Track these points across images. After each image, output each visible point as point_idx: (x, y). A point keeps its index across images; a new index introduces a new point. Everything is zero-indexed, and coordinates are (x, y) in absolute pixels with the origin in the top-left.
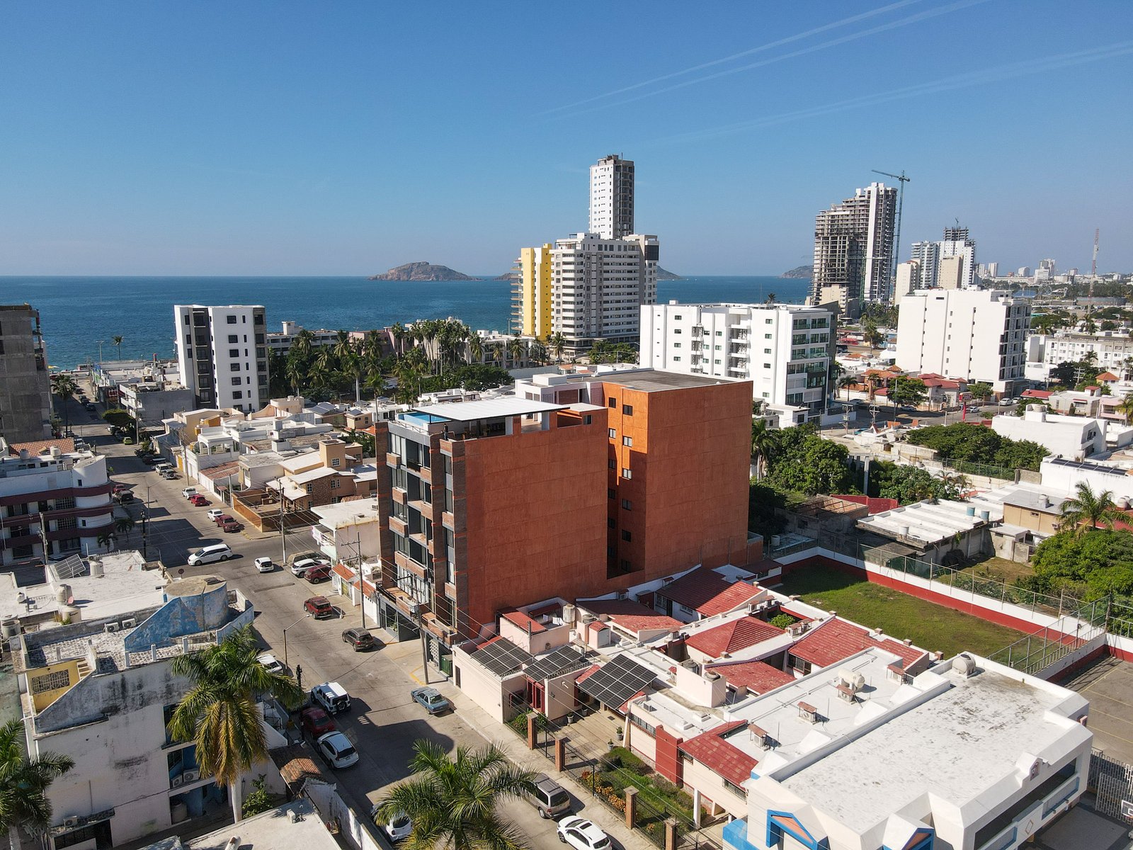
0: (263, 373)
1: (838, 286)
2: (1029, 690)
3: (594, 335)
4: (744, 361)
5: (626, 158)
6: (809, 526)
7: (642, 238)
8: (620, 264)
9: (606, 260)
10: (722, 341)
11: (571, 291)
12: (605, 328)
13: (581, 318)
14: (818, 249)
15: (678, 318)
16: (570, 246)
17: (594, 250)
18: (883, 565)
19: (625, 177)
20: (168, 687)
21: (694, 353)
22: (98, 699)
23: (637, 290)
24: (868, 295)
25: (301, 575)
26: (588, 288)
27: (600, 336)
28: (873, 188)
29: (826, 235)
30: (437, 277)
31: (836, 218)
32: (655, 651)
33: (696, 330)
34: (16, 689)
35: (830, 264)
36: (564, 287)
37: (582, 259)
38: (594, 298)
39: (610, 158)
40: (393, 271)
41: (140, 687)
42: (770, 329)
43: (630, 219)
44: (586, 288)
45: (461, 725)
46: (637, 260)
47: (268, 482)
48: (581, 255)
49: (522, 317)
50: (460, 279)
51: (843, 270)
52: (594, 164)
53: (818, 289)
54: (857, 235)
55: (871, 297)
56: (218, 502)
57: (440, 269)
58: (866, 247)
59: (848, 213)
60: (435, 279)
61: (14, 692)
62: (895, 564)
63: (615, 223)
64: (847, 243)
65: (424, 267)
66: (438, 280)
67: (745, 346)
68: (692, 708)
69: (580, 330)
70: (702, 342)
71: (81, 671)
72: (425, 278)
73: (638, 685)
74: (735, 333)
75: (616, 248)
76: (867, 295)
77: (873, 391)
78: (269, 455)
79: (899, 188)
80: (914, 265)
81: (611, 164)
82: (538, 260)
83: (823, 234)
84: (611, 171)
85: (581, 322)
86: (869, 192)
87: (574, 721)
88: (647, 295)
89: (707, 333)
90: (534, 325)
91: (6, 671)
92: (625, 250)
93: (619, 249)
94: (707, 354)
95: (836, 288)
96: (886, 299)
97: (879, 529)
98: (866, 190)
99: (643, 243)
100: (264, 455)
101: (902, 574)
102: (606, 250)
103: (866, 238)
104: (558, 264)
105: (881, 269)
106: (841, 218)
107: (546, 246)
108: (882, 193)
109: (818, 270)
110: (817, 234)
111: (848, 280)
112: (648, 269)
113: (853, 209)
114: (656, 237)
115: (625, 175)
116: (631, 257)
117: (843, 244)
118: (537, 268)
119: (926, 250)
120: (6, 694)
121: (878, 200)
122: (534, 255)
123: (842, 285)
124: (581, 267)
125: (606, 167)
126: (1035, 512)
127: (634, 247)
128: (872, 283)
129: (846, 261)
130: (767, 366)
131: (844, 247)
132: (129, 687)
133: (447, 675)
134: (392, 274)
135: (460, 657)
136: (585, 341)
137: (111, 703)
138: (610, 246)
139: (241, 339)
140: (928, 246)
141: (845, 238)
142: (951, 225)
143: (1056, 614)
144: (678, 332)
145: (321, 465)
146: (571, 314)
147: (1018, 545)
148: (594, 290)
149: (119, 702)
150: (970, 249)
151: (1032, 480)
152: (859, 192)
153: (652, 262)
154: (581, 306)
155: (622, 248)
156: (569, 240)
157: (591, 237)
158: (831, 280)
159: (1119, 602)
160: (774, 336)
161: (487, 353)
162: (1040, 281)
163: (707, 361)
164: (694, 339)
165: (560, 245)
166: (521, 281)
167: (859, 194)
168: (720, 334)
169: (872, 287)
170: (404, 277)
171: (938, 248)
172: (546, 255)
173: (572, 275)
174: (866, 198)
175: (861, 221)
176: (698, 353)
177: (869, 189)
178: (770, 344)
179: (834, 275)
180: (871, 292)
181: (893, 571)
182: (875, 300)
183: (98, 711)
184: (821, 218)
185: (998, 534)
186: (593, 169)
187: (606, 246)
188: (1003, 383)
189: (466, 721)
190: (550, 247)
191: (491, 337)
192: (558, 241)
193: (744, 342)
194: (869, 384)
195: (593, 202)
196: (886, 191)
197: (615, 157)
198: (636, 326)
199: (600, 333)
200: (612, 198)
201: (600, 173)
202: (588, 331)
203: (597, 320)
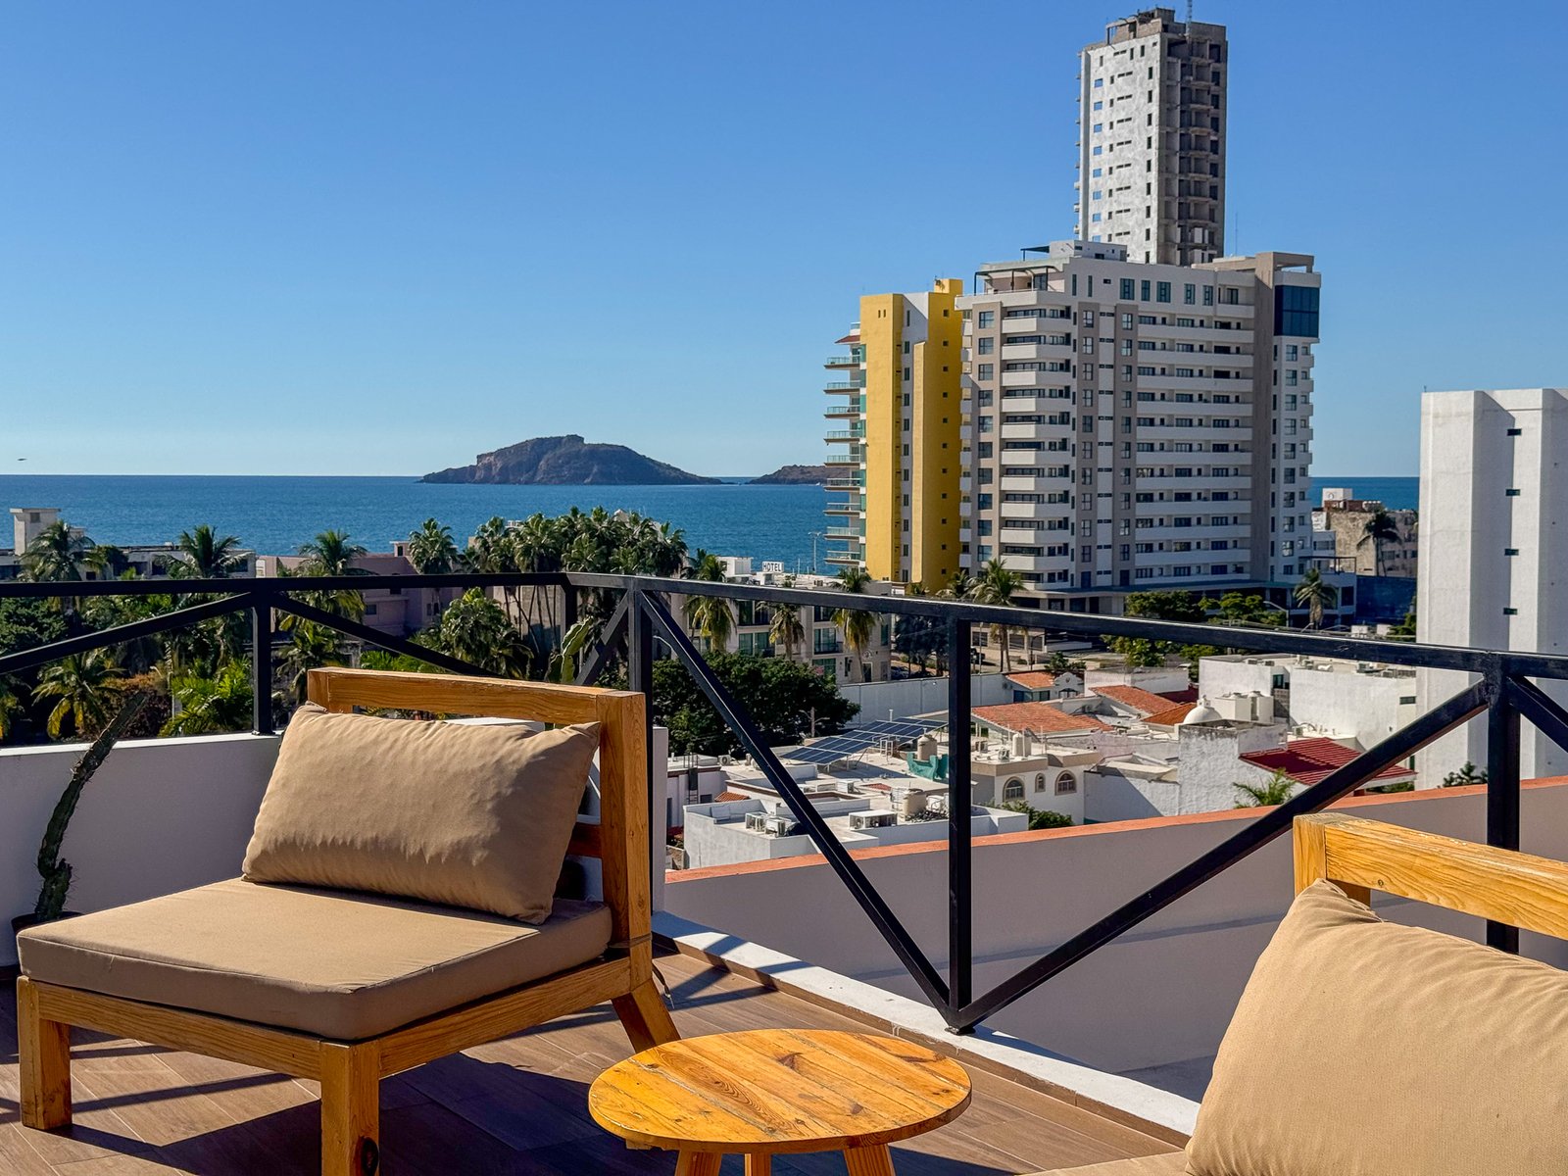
7: (1262, 263)
8: (1191, 348)
9: (1145, 332)
12: (1142, 561)
13: (1063, 524)
16: (1026, 283)
17: (1108, 298)
23: (1245, 434)
26: (1089, 424)
27: (1125, 585)
37: (1065, 327)
39: (1146, 17)
43: (1212, 211)
44: (1079, 423)
46: (1245, 335)
48: (1065, 313)
63: (1164, 224)
69: (1061, 561)
75: (1178, 294)
81: (1152, 39)
84: (1155, 58)
85: (1062, 535)
88: (1281, 453)
92: (1209, 302)
93: (1190, 297)
99: (1271, 279)
102: (1146, 297)
104: (985, 343)
112: (1284, 367)
114: (1308, 261)
115: (1199, 71)
116: (1225, 324)
122: (902, 317)
125: (1136, 44)
127: (1239, 292)
136: (1075, 602)
138: (1160, 284)
148: (1105, 431)
153: (1298, 341)
155: (1199, 295)
156: (1020, 264)
157: (1096, 255)
161: (747, 630)
172: (942, 314)
186: (1092, 53)
187: (1146, 285)
191: (760, 577)
192: (982, 267)
197: (1168, 15)
198: (1243, 556)
199: (1125, 575)
200: (1155, 144)
201: (1112, 66)
202: (1087, 566)
203: (1115, 532)
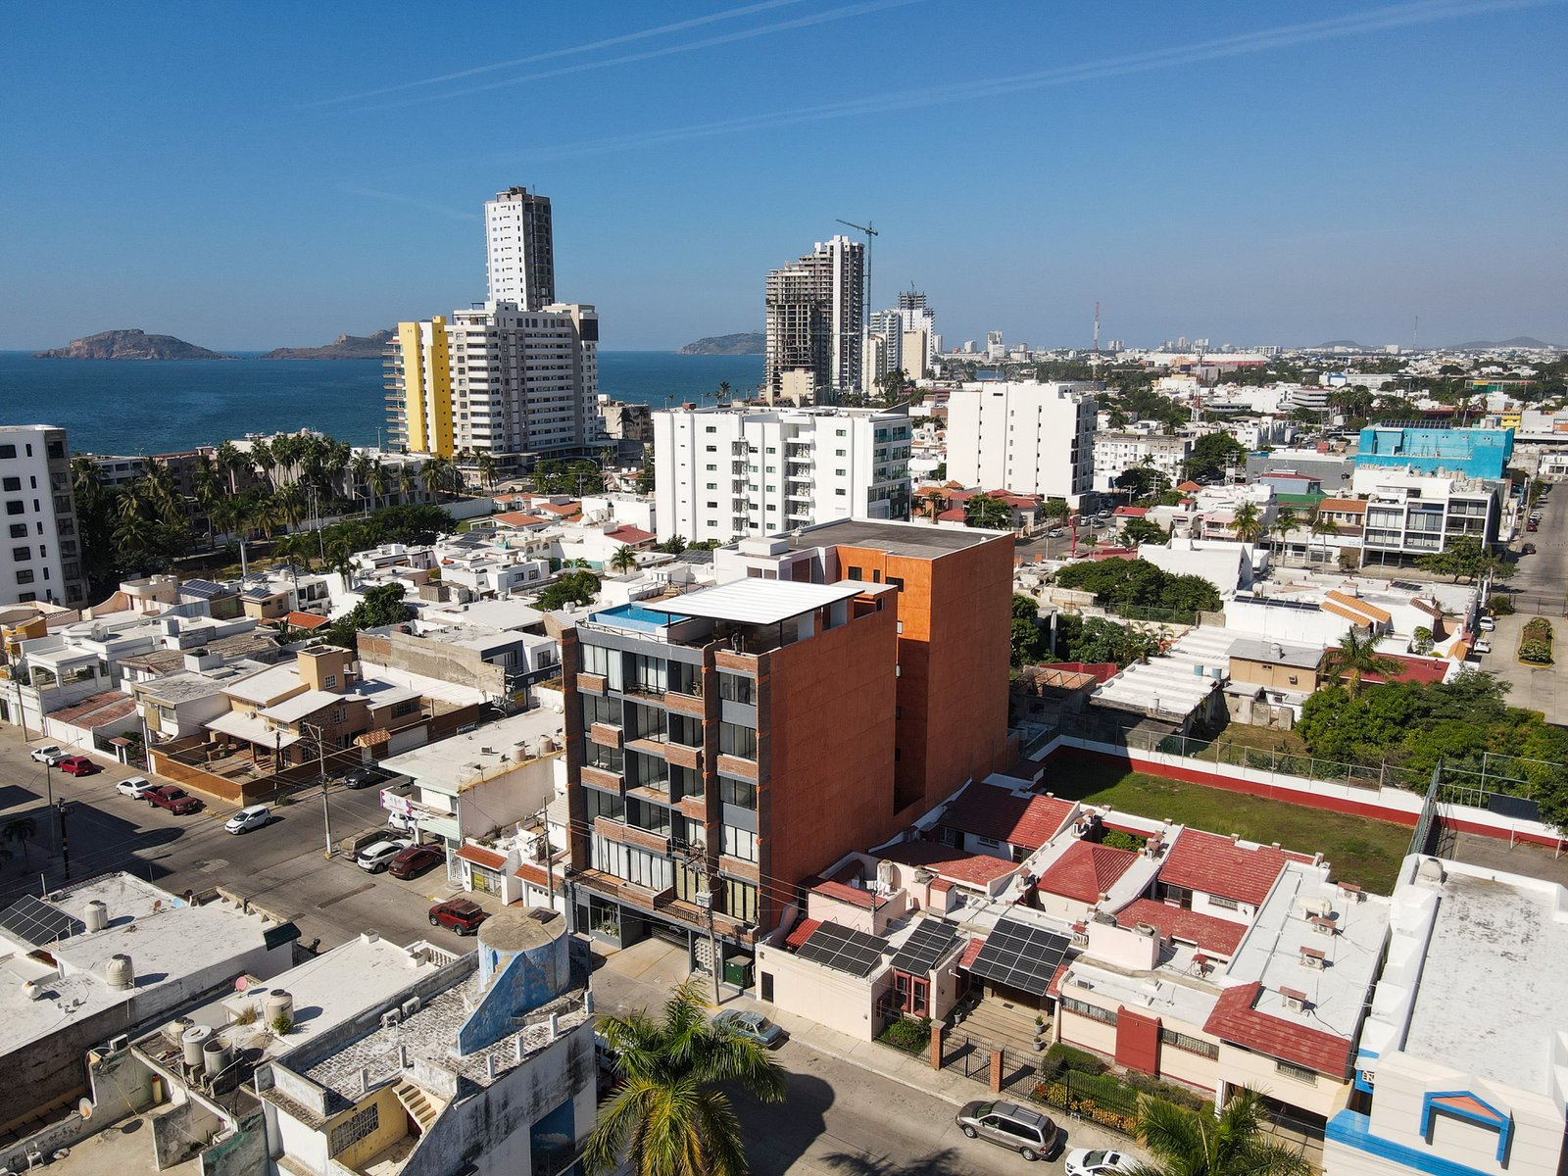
0: (69, 538)
1: (802, 371)
2: (1509, 890)
3: (518, 448)
4: (808, 486)
5: (538, 192)
6: (1046, 709)
7: (574, 308)
8: (547, 346)
9: (528, 341)
10: (777, 460)
11: (484, 386)
12: (532, 438)
13: (499, 425)
14: (772, 320)
15: (710, 429)
16: (476, 321)
17: (512, 327)
18: (1151, 750)
19: (538, 220)
20: (536, 1096)
21: (736, 477)
22: (458, 1138)
23: (571, 382)
24: (838, 382)
25: (380, 868)
26: (507, 382)
27: (526, 450)
28: (835, 242)
29: (780, 303)
30: (160, 354)
31: (792, 280)
32: (1017, 906)
33: (737, 447)
34: (264, 1154)
35: (788, 341)
36: (472, 380)
37: (495, 340)
38: (515, 395)
39: (515, 191)
40: (80, 343)
41: (505, 1105)
42: (843, 443)
43: (549, 280)
44: (503, 382)
45: (814, 1055)
46: (569, 341)
47: (209, 721)
48: (495, 334)
49: (404, 425)
50: (201, 356)
51: (805, 349)
52: (491, 199)
53: (776, 375)
54: (820, 304)
55: (842, 384)
56: (112, 764)
57: (165, 341)
58: (831, 319)
59: (807, 274)
60: (156, 356)
61: (260, 1159)
62: (1165, 747)
63: (529, 286)
64: (809, 313)
65: (136, 338)
66: (162, 359)
67: (807, 466)
68: (1133, 975)
69: (500, 442)
70: (747, 463)
71: (407, 1100)
72: (138, 355)
73: (1054, 957)
74: (792, 449)
75: (540, 324)
76: (836, 382)
77: (936, 515)
78: (186, 677)
79: (866, 243)
80: (880, 341)
81: (517, 201)
82: (428, 340)
83: (776, 301)
84: (520, 210)
85: (499, 431)
86: (832, 248)
87: (963, 1019)
88: (586, 390)
89: (754, 450)
90: (426, 437)
91: (250, 1128)
92: (553, 326)
93: (545, 325)
94: (755, 478)
95: (799, 373)
96: (858, 387)
97: (1121, 704)
98: (828, 244)
99: (577, 316)
100: (175, 678)
101: (1179, 758)
102: (527, 326)
103: (831, 308)
104: (460, 347)
105: (852, 347)
106: (797, 280)
107: (437, 320)
108: (847, 249)
109: (772, 349)
110: (768, 301)
111: (813, 362)
112: (585, 353)
113: (812, 268)
114: (592, 308)
115: (539, 218)
116: (560, 336)
117: (800, 316)
118: (427, 353)
119: (887, 322)
120: (249, 1167)
121: (842, 258)
122: (420, 333)
123: (807, 369)
124: (496, 351)
125: (511, 204)
126: (1267, 665)
127: (563, 321)
128: (841, 366)
129: (809, 337)
130: (841, 492)
131: (805, 319)
132: (494, 1109)
133: (739, 988)
134: (78, 348)
135: (770, 959)
136: (506, 459)
137: (473, 1140)
138: (531, 320)
139: (25, 483)
140: (890, 317)
141: (805, 307)
142: (906, 290)
143: (1376, 788)
144: (712, 449)
145: (306, 688)
146: (486, 420)
147: (1257, 705)
148: (514, 384)
149: (482, 1137)
150: (929, 320)
151: (1215, 623)
152: (818, 246)
153: (590, 342)
154: (498, 408)
155: (549, 323)
156: (471, 311)
157: (505, 308)
158: (793, 362)
159: (1451, 766)
160: (848, 453)
162: (996, 360)
163: (755, 488)
164: (736, 458)
165: (459, 319)
166: (401, 371)
167: (819, 250)
168: (772, 450)
169: (841, 372)
170: (102, 354)
171: (900, 319)
172: (438, 332)
173: (483, 363)
174: (828, 255)
175: (824, 285)
176: (743, 478)
177: (831, 243)
178: (843, 463)
179: (795, 356)
180: (841, 378)
181: (1166, 756)
182: (846, 388)
183: (458, 1159)
184: (773, 280)
185: (1233, 695)
186: (490, 206)
187: (527, 320)
188: (1077, 498)
189: (816, 1048)
190: (444, 321)
192: (456, 312)
193: (806, 461)
194: (929, 506)
195: (493, 255)
196: (852, 247)
197: (523, 190)
198: (573, 434)
199: (526, 445)
200: (523, 250)
201: (501, 212)
202: (510, 443)
203: (521, 427)
